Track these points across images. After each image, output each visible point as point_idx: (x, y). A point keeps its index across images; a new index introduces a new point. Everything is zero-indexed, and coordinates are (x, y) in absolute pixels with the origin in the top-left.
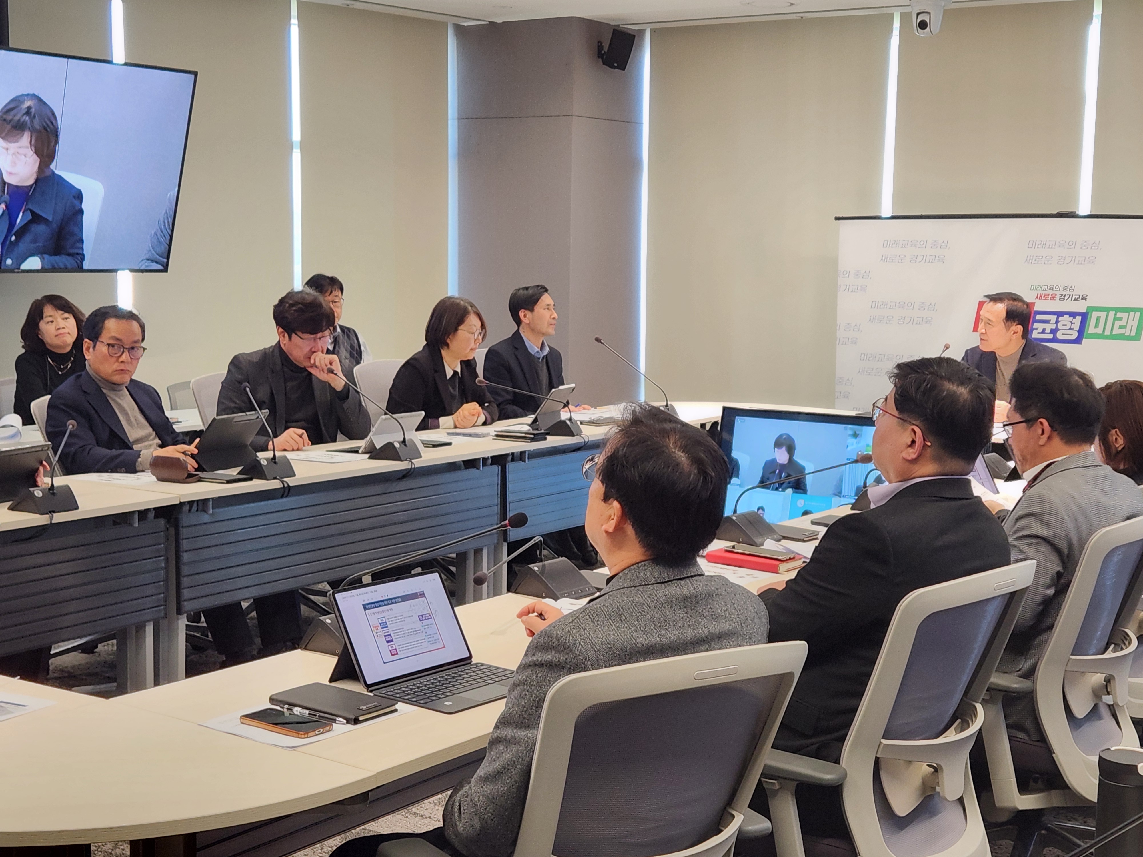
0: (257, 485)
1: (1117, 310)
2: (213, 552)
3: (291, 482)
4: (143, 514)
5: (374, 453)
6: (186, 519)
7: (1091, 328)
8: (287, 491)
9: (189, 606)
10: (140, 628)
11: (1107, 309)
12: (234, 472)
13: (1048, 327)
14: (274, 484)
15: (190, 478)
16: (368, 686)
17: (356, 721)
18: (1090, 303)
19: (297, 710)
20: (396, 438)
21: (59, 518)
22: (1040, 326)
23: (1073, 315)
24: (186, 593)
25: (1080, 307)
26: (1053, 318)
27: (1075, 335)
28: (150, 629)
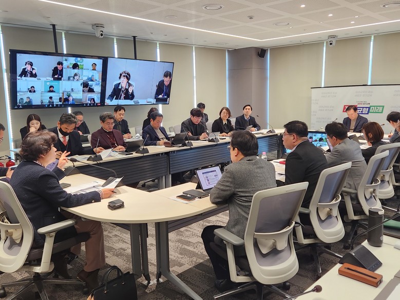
0: (185, 148)
1: (377, 106)
2: (176, 161)
3: (192, 147)
4: (162, 154)
5: (210, 141)
6: (171, 155)
7: (371, 111)
8: (191, 149)
9: (171, 173)
10: (162, 177)
11: (375, 106)
12: (181, 145)
13: (361, 111)
14: (189, 147)
15: (171, 146)
16: (203, 190)
17: (200, 198)
18: (370, 105)
19: (188, 195)
20: (214, 137)
21: (145, 155)
22: (359, 111)
23: (366, 108)
24: (171, 170)
25: (368, 106)
26: (362, 109)
27: (367, 112)
28: (164, 177)
